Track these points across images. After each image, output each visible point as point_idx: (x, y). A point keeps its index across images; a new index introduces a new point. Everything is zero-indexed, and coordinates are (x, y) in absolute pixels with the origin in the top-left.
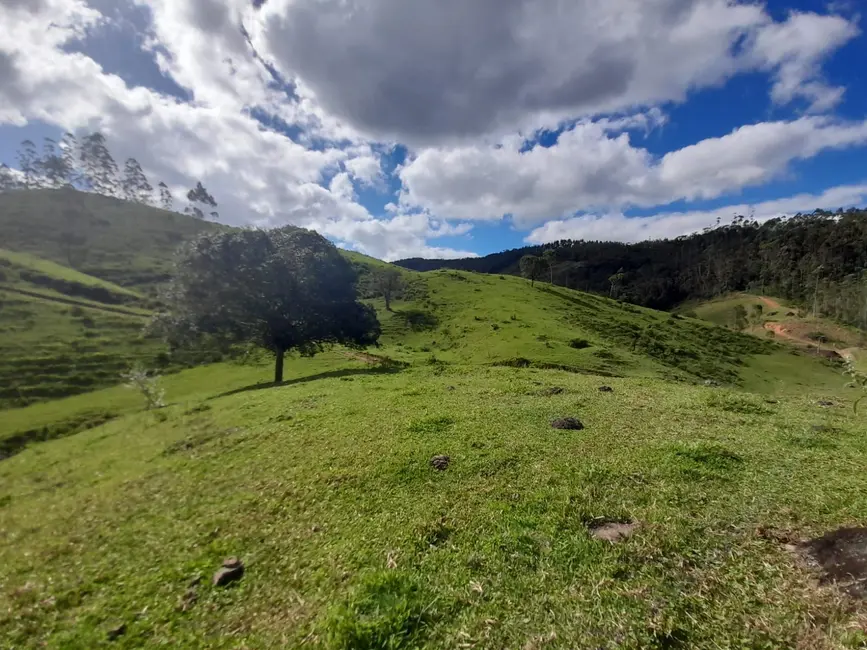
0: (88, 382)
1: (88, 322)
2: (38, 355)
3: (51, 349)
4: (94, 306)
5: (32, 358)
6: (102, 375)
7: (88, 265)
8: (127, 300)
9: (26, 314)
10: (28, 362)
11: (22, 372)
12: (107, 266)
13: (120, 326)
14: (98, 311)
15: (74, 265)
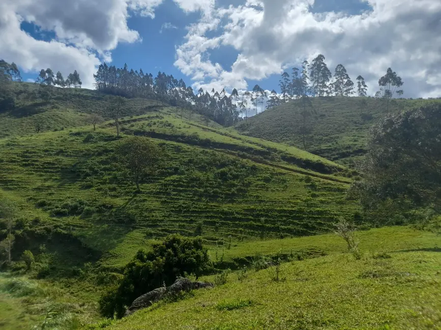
0: (313, 228)
1: (313, 186)
2: (289, 207)
3: (294, 203)
4: (317, 176)
5: (286, 209)
6: (320, 224)
7: (313, 148)
8: (335, 171)
9: (284, 181)
10: (285, 211)
11: (282, 217)
12: (323, 147)
13: (330, 190)
14: (318, 178)
15: (305, 148)
